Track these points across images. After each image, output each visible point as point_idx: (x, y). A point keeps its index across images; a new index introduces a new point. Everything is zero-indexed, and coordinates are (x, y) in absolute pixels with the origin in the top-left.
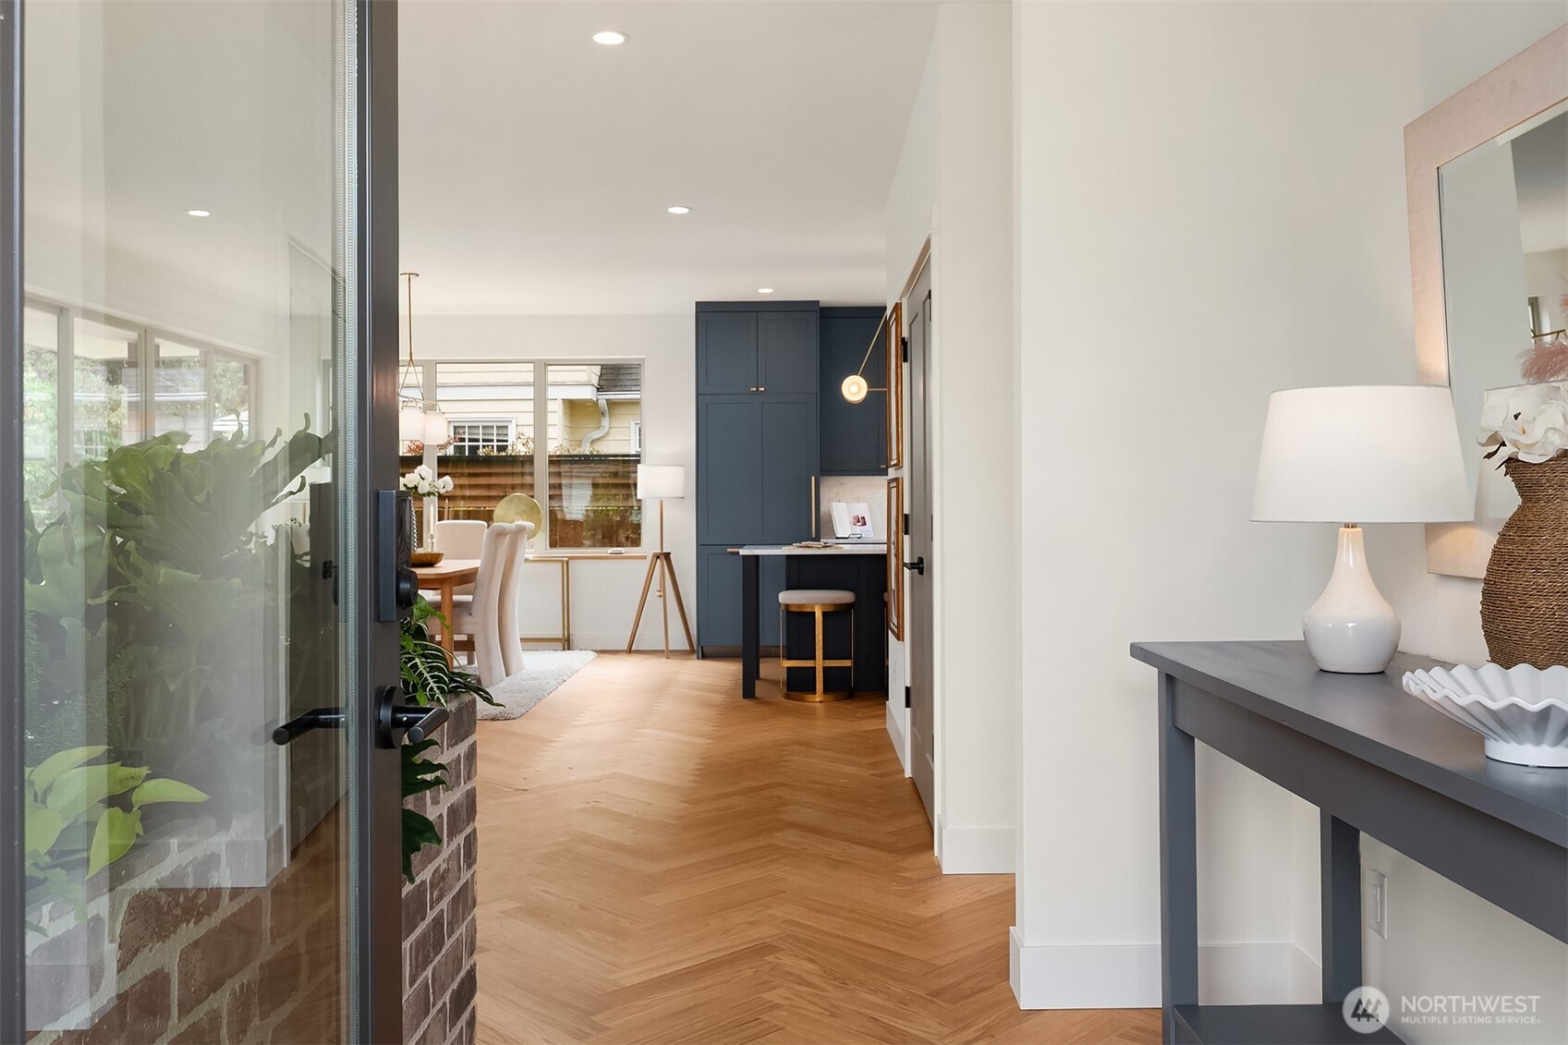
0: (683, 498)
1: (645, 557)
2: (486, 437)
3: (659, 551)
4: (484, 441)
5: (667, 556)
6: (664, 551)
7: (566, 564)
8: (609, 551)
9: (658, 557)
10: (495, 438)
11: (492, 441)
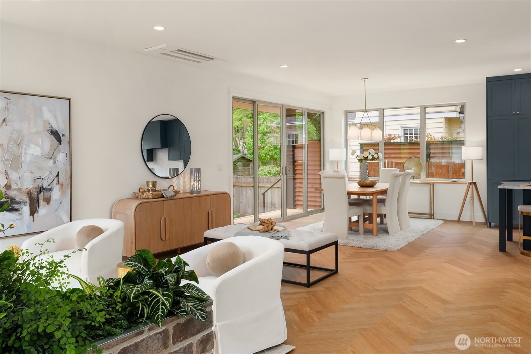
0: (482, 160)
1: (466, 183)
2: (415, 133)
3: (471, 182)
4: (409, 134)
5: (475, 183)
6: (473, 182)
7: (432, 185)
8: (451, 180)
9: (471, 184)
10: (413, 133)
11: (412, 134)
